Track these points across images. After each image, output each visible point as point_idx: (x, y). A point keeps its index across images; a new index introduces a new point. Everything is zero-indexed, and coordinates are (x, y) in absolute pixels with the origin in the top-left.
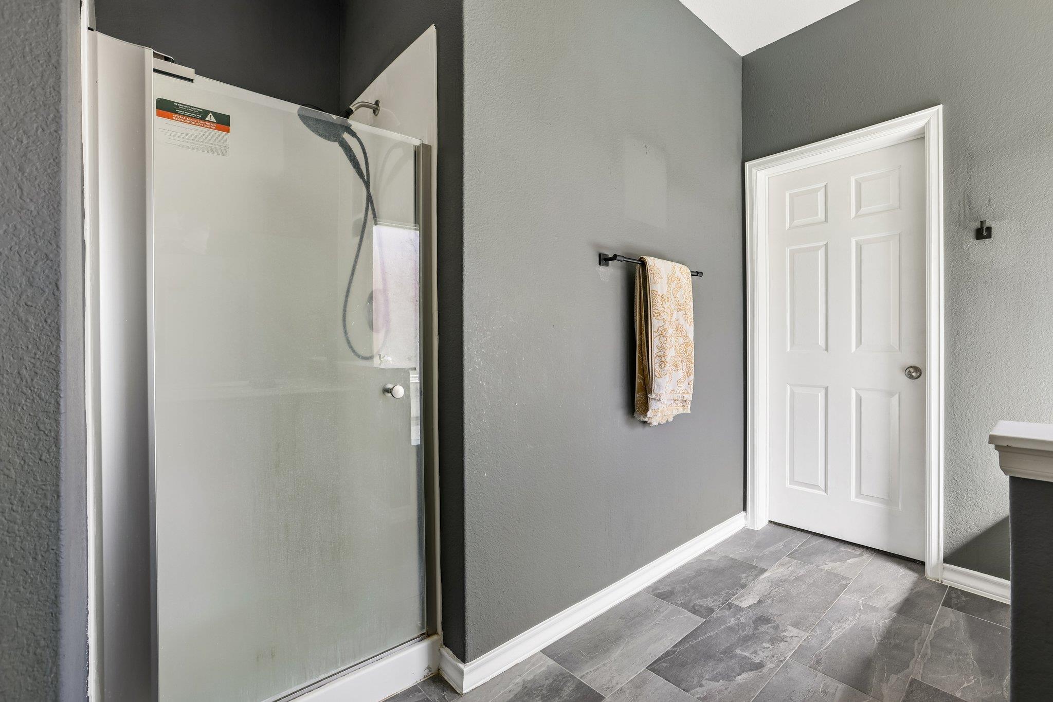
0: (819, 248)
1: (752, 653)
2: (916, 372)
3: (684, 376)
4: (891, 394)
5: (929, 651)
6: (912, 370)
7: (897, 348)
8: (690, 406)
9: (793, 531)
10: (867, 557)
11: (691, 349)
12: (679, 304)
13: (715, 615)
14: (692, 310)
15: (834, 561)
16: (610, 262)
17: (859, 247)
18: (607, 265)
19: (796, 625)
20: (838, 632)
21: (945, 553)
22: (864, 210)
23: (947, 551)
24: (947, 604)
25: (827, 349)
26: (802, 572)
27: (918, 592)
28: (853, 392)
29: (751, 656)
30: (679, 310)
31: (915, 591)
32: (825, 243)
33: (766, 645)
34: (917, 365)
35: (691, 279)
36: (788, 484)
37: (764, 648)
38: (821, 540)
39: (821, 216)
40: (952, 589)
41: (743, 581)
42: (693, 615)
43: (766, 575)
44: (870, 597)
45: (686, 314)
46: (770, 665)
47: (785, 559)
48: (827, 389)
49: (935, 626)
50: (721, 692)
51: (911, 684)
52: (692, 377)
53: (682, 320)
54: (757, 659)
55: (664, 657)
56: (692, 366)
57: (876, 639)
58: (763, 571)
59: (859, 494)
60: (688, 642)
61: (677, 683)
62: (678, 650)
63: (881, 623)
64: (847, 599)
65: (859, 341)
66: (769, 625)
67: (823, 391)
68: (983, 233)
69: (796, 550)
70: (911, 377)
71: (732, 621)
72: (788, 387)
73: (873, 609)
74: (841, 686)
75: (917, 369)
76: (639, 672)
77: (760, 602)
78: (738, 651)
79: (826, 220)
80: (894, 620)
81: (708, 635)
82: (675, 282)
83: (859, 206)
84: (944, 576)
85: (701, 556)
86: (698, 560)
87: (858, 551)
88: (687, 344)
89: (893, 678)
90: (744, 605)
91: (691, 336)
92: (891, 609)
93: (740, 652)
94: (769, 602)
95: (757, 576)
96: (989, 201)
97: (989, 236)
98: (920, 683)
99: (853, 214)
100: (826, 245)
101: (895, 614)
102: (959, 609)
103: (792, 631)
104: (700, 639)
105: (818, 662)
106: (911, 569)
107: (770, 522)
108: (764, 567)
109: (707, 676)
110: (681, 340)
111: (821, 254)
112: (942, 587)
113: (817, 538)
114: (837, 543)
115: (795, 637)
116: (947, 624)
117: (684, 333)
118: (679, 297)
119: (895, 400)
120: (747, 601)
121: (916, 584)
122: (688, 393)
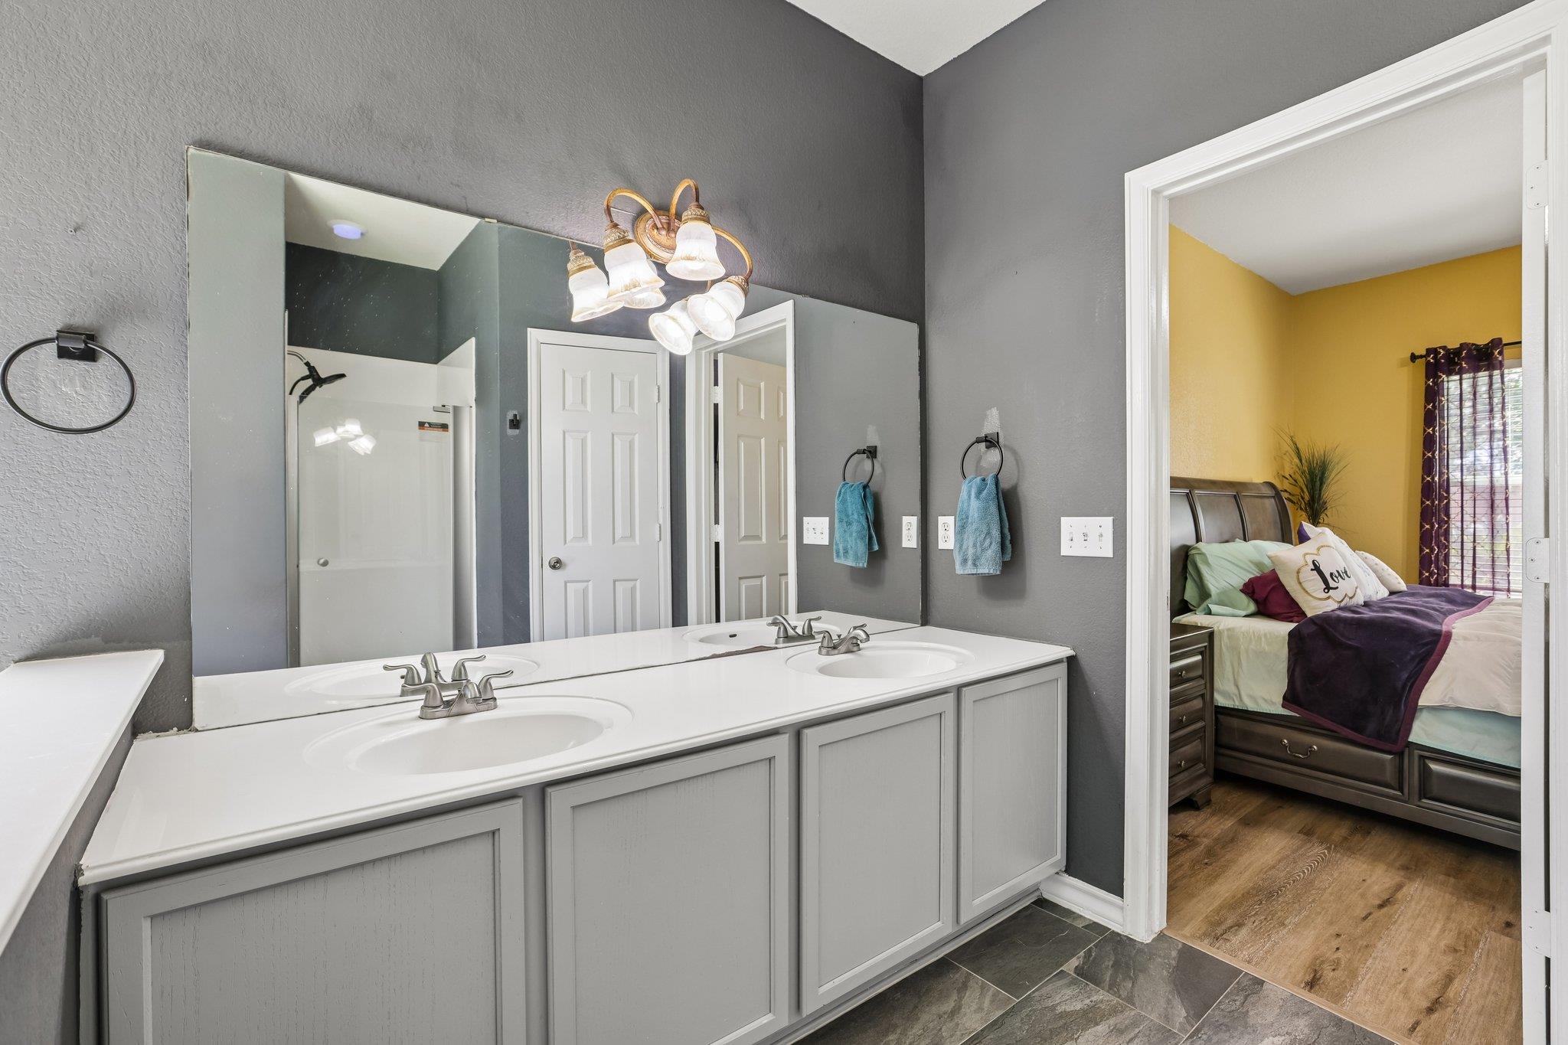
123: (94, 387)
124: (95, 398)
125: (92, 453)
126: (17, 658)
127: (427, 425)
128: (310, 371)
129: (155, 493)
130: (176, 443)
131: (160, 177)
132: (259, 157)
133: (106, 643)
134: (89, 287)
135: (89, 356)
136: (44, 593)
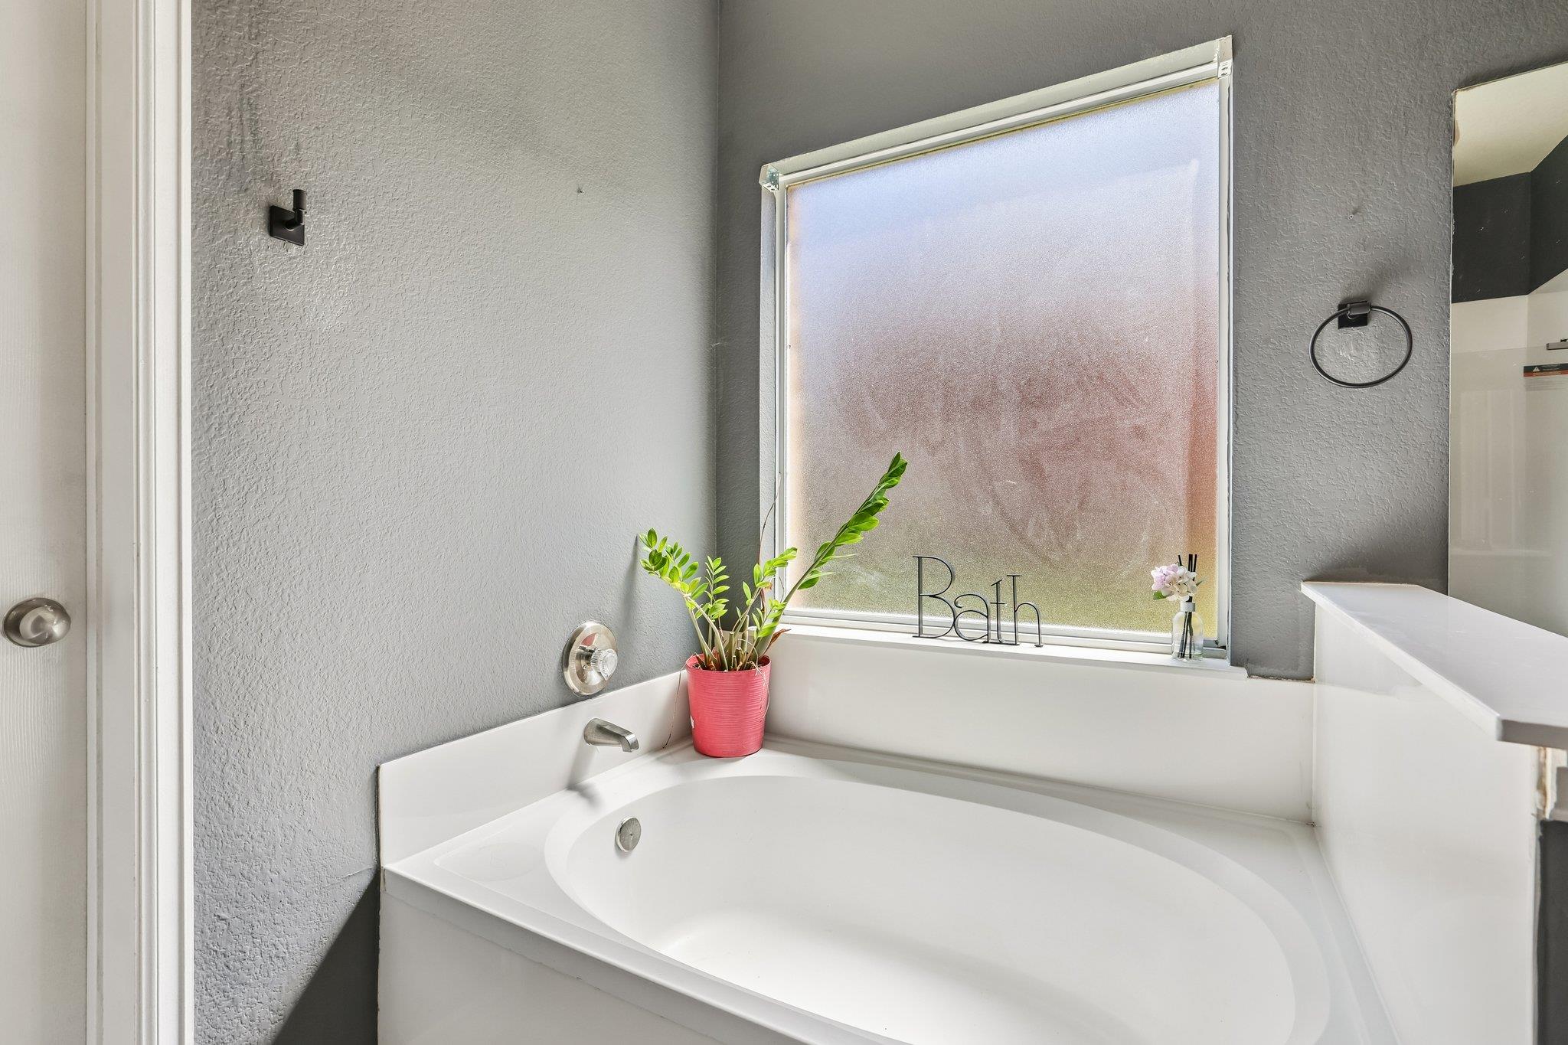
97: (298, 238)
123: (1365, 347)
124: (1365, 358)
125: (1362, 405)
126: (1305, 578)
129: (1414, 438)
130: (1435, 388)
131: (1426, 135)
132: (1530, 65)
133: (1370, 573)
134: (1363, 260)
135: (1362, 321)
136: (1324, 526)
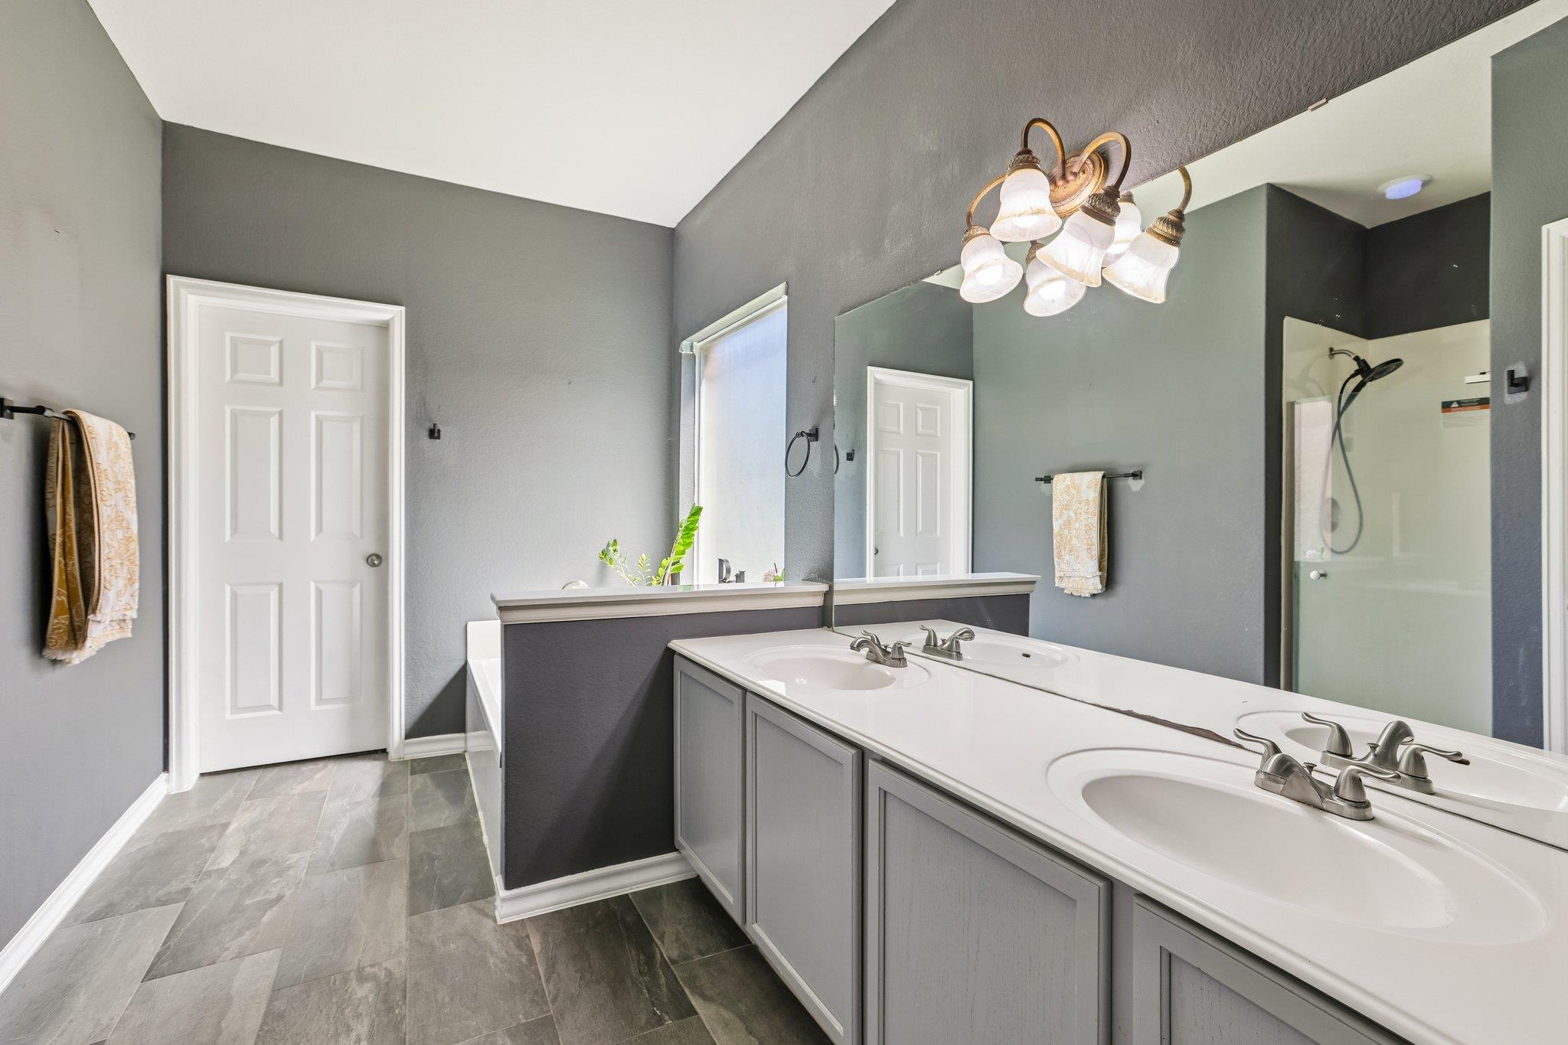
0: (271, 414)
1: (265, 895)
2: (377, 560)
3: (125, 586)
4: (352, 584)
5: (413, 810)
6: (374, 558)
7: (359, 536)
8: (130, 627)
9: (237, 774)
10: (332, 766)
11: (134, 546)
12: (118, 482)
13: (195, 892)
14: (134, 490)
15: (301, 783)
16: (16, 414)
17: (320, 422)
18: (12, 417)
19: (295, 850)
20: (336, 836)
21: (406, 730)
22: (325, 383)
23: (408, 728)
24: (413, 773)
25: (281, 537)
26: (273, 807)
27: (388, 775)
28: (313, 585)
29: (266, 897)
30: (117, 490)
31: (387, 774)
32: (279, 409)
33: (274, 881)
34: (378, 553)
35: (130, 446)
36: (228, 716)
37: (274, 884)
38: (277, 770)
39: (274, 375)
40: (413, 761)
41: (207, 845)
42: (165, 907)
43: (231, 828)
44: (351, 796)
45: (127, 496)
46: (288, 893)
47: (245, 804)
48: (281, 586)
49: (411, 791)
50: (252, 940)
51: (410, 837)
52: (137, 586)
53: (121, 506)
54: (273, 896)
55: (157, 962)
56: (137, 569)
57: (372, 823)
58: (226, 825)
59: (320, 700)
60: (180, 930)
61: (198, 965)
62: (172, 944)
63: (370, 810)
64: (330, 808)
65: (320, 528)
66: (267, 865)
67: (276, 589)
68: (434, 434)
69: (253, 790)
70: (374, 565)
71: (222, 884)
72: (228, 588)
73: (358, 803)
74: (360, 868)
75: (378, 557)
76: (135, 992)
77: (242, 853)
78: (248, 902)
79: (281, 383)
80: (380, 803)
81: (200, 911)
82: (113, 450)
83: (320, 377)
84: (406, 752)
85: (122, 850)
86: (120, 856)
87: (321, 764)
88: (129, 539)
89: (397, 841)
90: (225, 864)
91: (135, 527)
92: (373, 796)
93: (251, 901)
94: (253, 848)
95: (221, 835)
96: (439, 406)
97: (438, 437)
98: (416, 833)
99: (313, 384)
100: (281, 414)
101: (378, 799)
102: (423, 772)
103: (294, 858)
104: (193, 919)
105: (333, 864)
106: (375, 759)
107: (202, 775)
108: (224, 821)
109: (228, 939)
110: (120, 534)
111: (274, 421)
112: (405, 762)
113: (270, 769)
114: (295, 767)
115: (300, 860)
116: (418, 786)
117: (125, 524)
118: (117, 471)
119: (357, 591)
120: (227, 858)
121: (384, 769)
122: (131, 608)
127: (1455, 405)
128: (1359, 364)
